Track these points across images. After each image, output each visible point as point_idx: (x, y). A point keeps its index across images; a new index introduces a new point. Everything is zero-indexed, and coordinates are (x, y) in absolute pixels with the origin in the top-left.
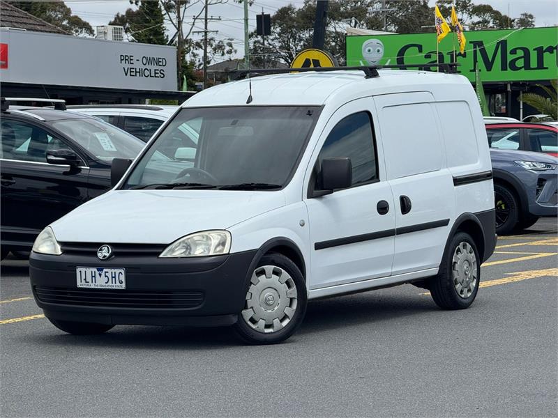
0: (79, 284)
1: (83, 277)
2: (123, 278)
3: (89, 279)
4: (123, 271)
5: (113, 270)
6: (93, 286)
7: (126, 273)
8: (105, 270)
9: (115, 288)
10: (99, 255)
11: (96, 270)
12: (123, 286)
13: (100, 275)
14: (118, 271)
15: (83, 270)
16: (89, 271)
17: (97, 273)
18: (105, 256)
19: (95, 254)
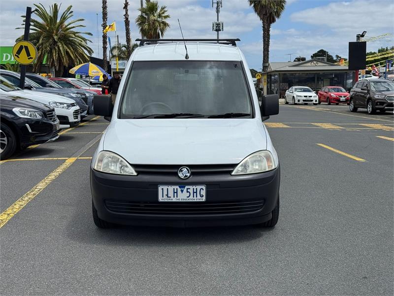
0: (160, 199)
1: (165, 193)
2: (204, 193)
3: (171, 194)
4: (204, 188)
5: (194, 187)
6: (174, 200)
7: (207, 188)
8: (187, 187)
9: (196, 201)
10: (180, 175)
11: (178, 187)
12: (204, 199)
13: (182, 191)
14: (199, 187)
15: (165, 188)
16: (171, 188)
17: (179, 190)
18: (186, 176)
19: (176, 174)
